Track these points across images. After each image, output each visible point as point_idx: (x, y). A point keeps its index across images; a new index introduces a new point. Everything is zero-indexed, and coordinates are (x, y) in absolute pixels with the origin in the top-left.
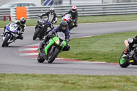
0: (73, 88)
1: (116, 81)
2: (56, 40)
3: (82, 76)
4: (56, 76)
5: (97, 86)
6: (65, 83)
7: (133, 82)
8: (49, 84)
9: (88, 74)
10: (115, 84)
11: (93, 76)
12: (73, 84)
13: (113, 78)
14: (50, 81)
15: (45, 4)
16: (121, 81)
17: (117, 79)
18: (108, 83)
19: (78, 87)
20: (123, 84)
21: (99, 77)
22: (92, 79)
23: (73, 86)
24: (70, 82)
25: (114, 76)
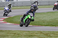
0: (18, 36)
1: (36, 33)
2: (29, 16)
3: (22, 31)
4: (11, 31)
5: (28, 35)
6: (14, 34)
7: (43, 34)
8: (8, 34)
9: (24, 30)
10: (36, 34)
11: (27, 31)
12: (18, 34)
13: (35, 32)
14: (8, 33)
15: (6, 1)
16: (38, 33)
17: (37, 32)
18: (33, 34)
19: (20, 36)
20: (39, 35)
21: (29, 32)
22: (26, 32)
23: (18, 35)
24: (17, 33)
25: (35, 31)
